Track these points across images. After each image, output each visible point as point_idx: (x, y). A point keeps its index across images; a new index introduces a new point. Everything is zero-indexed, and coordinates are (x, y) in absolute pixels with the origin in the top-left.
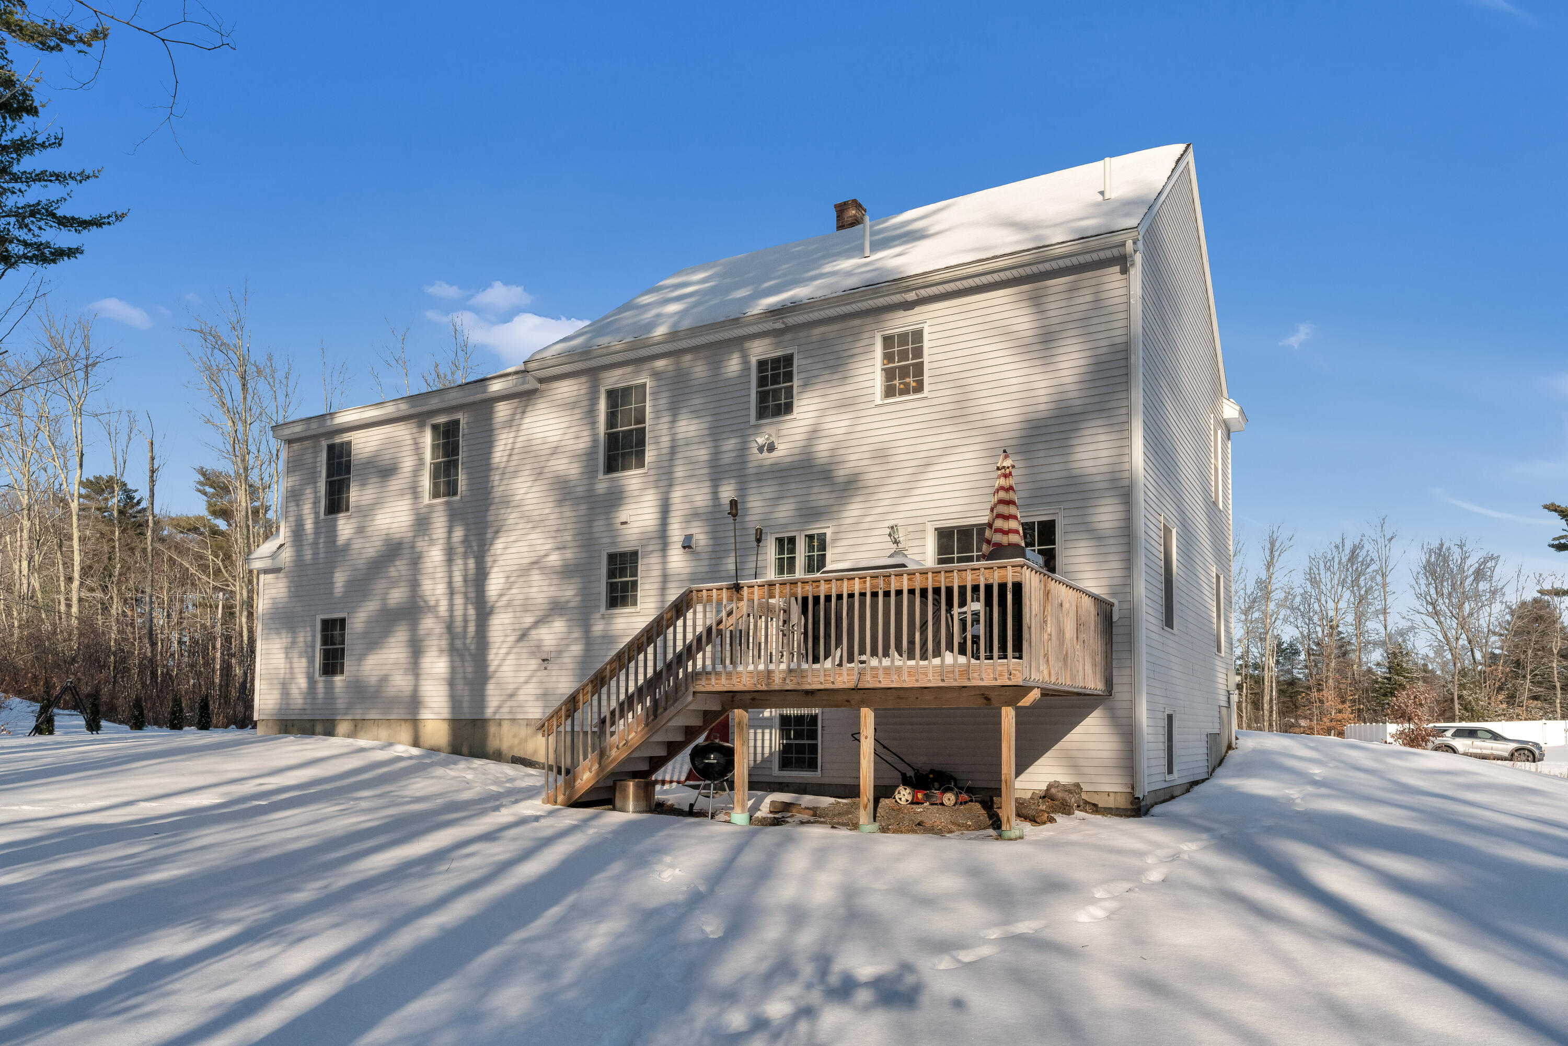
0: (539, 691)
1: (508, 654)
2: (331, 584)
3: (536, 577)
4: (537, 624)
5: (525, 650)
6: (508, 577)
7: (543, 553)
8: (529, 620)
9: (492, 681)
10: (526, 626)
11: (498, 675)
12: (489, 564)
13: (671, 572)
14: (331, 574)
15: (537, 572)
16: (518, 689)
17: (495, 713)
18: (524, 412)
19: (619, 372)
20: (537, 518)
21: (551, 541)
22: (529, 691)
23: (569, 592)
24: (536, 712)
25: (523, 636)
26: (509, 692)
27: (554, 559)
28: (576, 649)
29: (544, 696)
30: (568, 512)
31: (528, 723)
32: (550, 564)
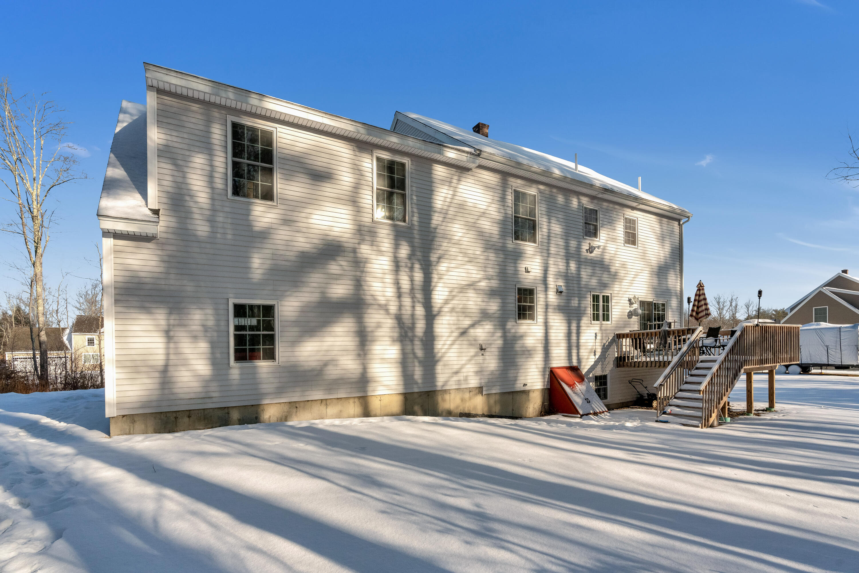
0: (476, 369)
1: (452, 344)
2: (247, 268)
3: (471, 294)
4: (473, 326)
5: (465, 342)
6: (451, 292)
7: (477, 280)
8: (467, 322)
9: (441, 363)
10: (466, 326)
11: (445, 359)
12: (435, 280)
13: (550, 303)
14: (246, 259)
15: (472, 291)
16: (461, 368)
17: (443, 386)
18: (459, 180)
19: (519, 181)
20: (472, 256)
21: (482, 273)
22: (470, 369)
23: (494, 306)
24: (474, 382)
25: (464, 333)
26: (454, 370)
27: (483, 284)
28: (499, 342)
29: (479, 372)
30: (492, 256)
31: (470, 390)
32: (481, 288)
